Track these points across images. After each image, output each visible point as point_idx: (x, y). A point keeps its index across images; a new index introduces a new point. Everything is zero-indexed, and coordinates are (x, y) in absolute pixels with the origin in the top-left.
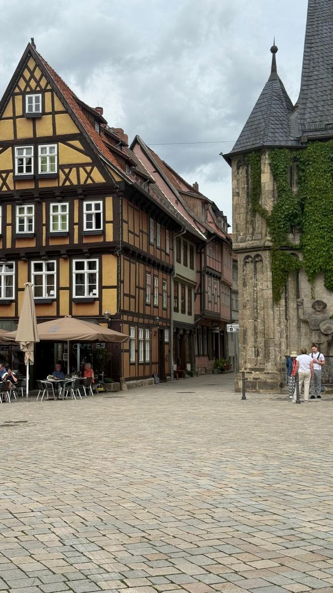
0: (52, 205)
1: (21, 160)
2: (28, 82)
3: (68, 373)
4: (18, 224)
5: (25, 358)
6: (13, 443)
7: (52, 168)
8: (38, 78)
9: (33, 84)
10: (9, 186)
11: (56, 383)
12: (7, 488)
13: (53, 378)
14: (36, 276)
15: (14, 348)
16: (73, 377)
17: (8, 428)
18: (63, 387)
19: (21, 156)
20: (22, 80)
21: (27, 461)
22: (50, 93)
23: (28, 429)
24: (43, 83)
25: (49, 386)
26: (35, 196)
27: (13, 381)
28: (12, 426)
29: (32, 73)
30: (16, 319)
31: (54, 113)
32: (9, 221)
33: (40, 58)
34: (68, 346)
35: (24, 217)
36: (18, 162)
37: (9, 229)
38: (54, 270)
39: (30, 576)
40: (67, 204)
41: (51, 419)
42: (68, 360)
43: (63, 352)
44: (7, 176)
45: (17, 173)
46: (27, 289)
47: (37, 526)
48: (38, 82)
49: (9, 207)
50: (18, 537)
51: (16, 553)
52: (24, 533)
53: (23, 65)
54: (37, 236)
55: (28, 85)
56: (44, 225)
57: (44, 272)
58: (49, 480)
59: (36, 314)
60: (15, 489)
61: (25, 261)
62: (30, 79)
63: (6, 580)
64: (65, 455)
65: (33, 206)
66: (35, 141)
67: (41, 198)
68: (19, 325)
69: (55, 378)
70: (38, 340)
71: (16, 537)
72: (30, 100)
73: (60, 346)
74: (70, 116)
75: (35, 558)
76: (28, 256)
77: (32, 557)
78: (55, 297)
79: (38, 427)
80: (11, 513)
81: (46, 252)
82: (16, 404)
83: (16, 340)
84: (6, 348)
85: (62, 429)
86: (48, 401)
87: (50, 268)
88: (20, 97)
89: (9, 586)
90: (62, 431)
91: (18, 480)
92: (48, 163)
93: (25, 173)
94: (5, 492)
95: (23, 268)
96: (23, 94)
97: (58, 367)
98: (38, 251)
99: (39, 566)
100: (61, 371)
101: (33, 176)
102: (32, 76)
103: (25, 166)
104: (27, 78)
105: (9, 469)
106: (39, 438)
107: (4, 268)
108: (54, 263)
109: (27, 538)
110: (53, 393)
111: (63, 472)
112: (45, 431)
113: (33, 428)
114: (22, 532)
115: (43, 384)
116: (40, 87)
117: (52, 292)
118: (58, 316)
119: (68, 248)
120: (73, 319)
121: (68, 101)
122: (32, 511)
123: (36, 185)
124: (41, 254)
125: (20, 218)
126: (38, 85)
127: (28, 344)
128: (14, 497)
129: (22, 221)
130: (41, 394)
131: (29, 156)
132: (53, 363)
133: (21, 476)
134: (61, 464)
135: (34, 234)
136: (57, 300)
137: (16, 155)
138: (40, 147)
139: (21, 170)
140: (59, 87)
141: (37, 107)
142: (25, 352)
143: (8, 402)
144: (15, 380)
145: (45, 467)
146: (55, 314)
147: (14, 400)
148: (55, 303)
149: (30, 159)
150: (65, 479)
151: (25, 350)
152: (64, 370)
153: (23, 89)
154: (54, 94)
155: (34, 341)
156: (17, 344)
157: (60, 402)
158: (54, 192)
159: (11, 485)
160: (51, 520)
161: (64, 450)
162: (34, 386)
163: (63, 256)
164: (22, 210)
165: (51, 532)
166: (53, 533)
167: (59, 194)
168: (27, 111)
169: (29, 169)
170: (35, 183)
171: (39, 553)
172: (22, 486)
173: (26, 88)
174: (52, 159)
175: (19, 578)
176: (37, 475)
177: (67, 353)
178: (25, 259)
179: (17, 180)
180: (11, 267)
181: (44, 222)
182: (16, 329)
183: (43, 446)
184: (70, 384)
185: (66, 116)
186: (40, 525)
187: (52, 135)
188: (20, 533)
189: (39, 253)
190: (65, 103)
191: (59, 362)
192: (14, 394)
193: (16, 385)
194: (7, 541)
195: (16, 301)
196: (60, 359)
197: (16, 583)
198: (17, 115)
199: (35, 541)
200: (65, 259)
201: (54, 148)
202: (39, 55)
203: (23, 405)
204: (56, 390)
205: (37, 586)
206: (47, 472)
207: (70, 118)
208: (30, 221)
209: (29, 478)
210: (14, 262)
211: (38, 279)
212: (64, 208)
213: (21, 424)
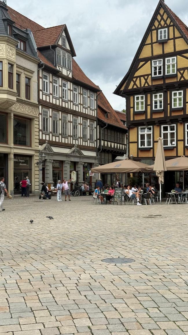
0: (173, 92)
1: (155, 68)
2: (159, 22)
3: (184, 189)
4: (154, 105)
5: (159, 180)
6: (155, 227)
7: (173, 71)
8: (165, 19)
9: (162, 23)
10: (149, 83)
11: (177, 195)
12: (153, 252)
13: (175, 192)
14: (164, 134)
15: (152, 175)
16: (186, 191)
17: (151, 218)
18: (181, 197)
19: (155, 66)
20: (156, 21)
21: (163, 237)
22: (172, 27)
23: (162, 219)
24: (168, 22)
25: (173, 196)
26: (163, 88)
27: (152, 193)
28: (153, 217)
29: (162, 16)
30: (153, 158)
31: (174, 38)
32: (149, 103)
33: (167, 7)
34: (183, 174)
35: (157, 100)
36: (154, 69)
37: (149, 107)
38: (174, 130)
39: (170, 301)
40: (182, 91)
41: (175, 214)
42: (183, 181)
43: (180, 177)
44: (147, 78)
45: (153, 76)
46: (159, 141)
47: (172, 274)
48: (165, 22)
49: (149, 96)
50: (161, 279)
51: (161, 288)
52: (165, 277)
53: (157, 12)
54: (164, 111)
55: (160, 24)
56: (169, 104)
57: (169, 131)
58: (176, 248)
59: (165, 155)
60: (157, 252)
61: (158, 126)
62: (161, 20)
63: (156, 302)
64: (184, 235)
65: (162, 94)
66: (164, 56)
67: (167, 89)
68: (155, 162)
69: (176, 191)
70: (166, 170)
71: (160, 279)
72: (161, 32)
73: (178, 173)
74: (184, 39)
75: (172, 291)
76: (160, 122)
77: (170, 291)
78: (175, 145)
79: (168, 219)
80: (156, 265)
81: (170, 120)
82: (154, 206)
83: (154, 170)
84: (148, 174)
85: (181, 220)
86: (172, 205)
87: (172, 129)
88: (155, 31)
89: (158, 306)
90: (181, 221)
91: (158, 248)
92: (171, 68)
93: (158, 75)
94: (153, 254)
95: (157, 130)
96: (157, 29)
97: (177, 185)
98: (165, 119)
99: (174, 296)
100: (179, 187)
101: (162, 77)
102: (162, 18)
103: (157, 71)
104: (159, 20)
105: (153, 241)
106: (169, 225)
107: (146, 130)
108: (174, 126)
109: (166, 280)
110: (175, 200)
111: (184, 244)
112: (172, 221)
113: (165, 219)
114: (164, 276)
115: (169, 195)
116: (167, 24)
117: (173, 143)
118: (177, 156)
119: (183, 117)
120: (186, 158)
121: (183, 31)
122: (168, 265)
123: (164, 82)
124: (167, 121)
125: (155, 101)
126: (166, 23)
127: (160, 172)
128: (157, 257)
129: (156, 103)
130: (168, 200)
131: (160, 65)
132: (174, 183)
133: (160, 246)
134: (183, 240)
135: (163, 110)
136: (177, 147)
137: (153, 65)
138: (166, 59)
139: (155, 73)
140: (177, 23)
141: (165, 36)
142: (158, 177)
143: (150, 204)
144: (153, 192)
145: (173, 241)
146: (175, 155)
147: (153, 204)
148: (175, 149)
149: (161, 67)
150: (185, 248)
151: (159, 175)
152: (181, 187)
153: (157, 26)
154: (175, 28)
155: (163, 170)
156: (154, 172)
157: (179, 205)
158: (175, 84)
159: (155, 250)
160: (179, 271)
161: (184, 232)
162: (164, 196)
163: (179, 122)
164: (156, 97)
165: (179, 278)
166: (181, 278)
167: (177, 86)
168: (159, 39)
169: (160, 73)
170: (163, 80)
171: (174, 289)
172: (161, 251)
173: (158, 26)
174: (173, 66)
175: (164, 302)
176: (169, 245)
177: (182, 177)
178: (158, 124)
179: (153, 79)
180: (150, 129)
181: (169, 102)
182: (154, 163)
183: (172, 230)
184: (185, 195)
185: (181, 40)
186: (173, 273)
187: (173, 51)
188: (162, 277)
189: (166, 120)
190: (181, 32)
191: (178, 183)
192: (153, 200)
193: (154, 195)
194: (155, 281)
195: (153, 148)
196: (178, 181)
197: (162, 305)
198: (153, 42)
199: (171, 282)
200: (181, 123)
201: (174, 59)
202: (166, 5)
203: (159, 206)
204: (177, 198)
205: (174, 307)
206: (175, 244)
207: (184, 40)
208: (161, 102)
209: (165, 247)
210: (152, 126)
211: (165, 136)
212: (180, 94)
213: (158, 217)
